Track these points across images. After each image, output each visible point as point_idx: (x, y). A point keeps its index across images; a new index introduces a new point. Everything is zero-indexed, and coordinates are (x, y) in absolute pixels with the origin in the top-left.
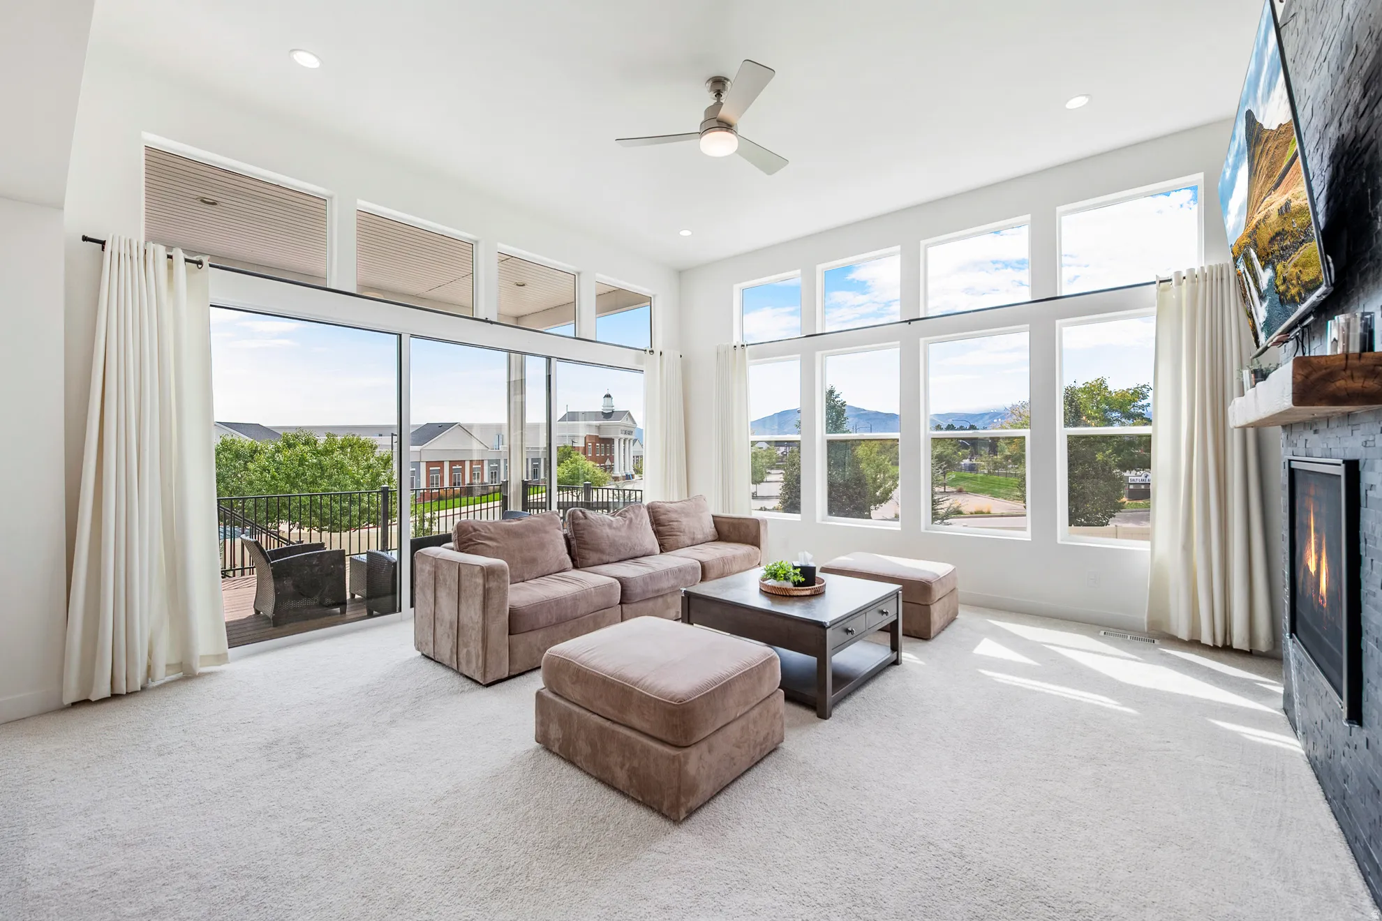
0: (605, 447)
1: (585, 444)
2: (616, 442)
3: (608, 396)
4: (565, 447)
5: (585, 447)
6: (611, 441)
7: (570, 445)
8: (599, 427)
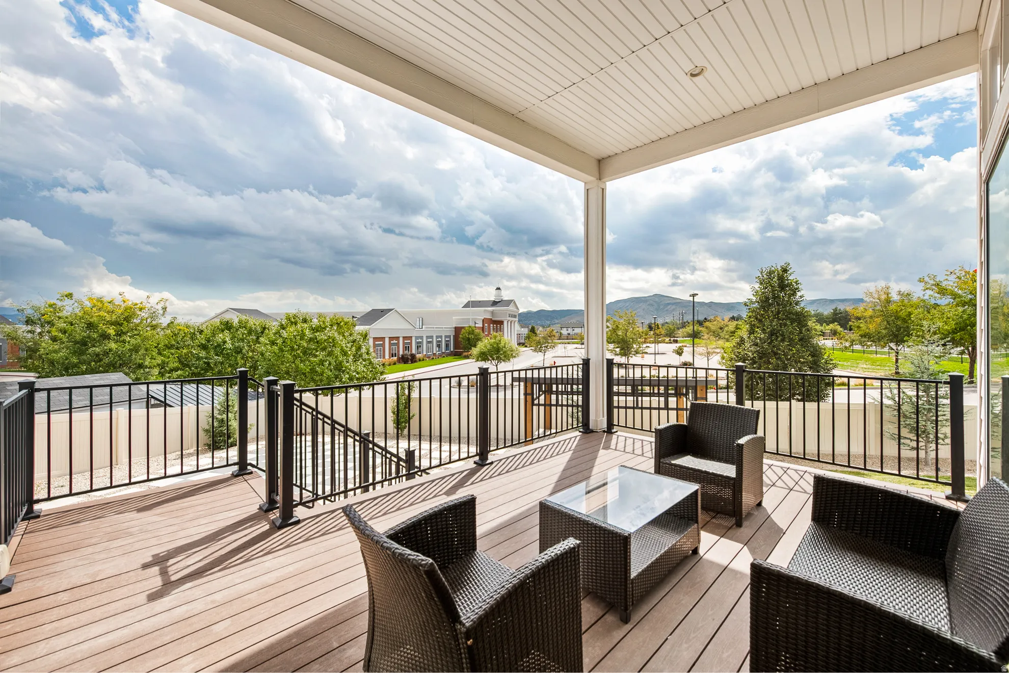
0: (497, 327)
1: (483, 325)
2: (505, 323)
3: (498, 289)
4: (470, 327)
5: (483, 327)
6: (501, 323)
7: (474, 325)
8: (492, 313)
